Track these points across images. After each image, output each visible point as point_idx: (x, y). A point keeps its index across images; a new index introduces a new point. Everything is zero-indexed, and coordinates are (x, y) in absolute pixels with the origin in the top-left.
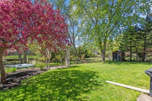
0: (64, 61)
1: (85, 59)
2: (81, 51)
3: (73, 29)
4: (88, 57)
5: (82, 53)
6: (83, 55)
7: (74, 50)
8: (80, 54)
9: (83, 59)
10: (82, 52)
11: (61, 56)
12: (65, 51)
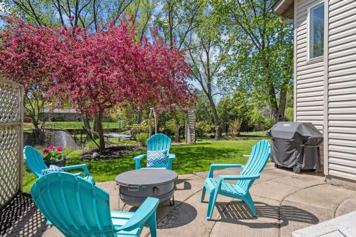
0: (184, 138)
1: (241, 133)
2: (231, 113)
3: (207, 53)
4: (251, 129)
5: (233, 118)
6: (236, 124)
7: (209, 111)
8: (227, 121)
9: (235, 133)
10: (233, 114)
11: (178, 123)
12: (186, 112)
